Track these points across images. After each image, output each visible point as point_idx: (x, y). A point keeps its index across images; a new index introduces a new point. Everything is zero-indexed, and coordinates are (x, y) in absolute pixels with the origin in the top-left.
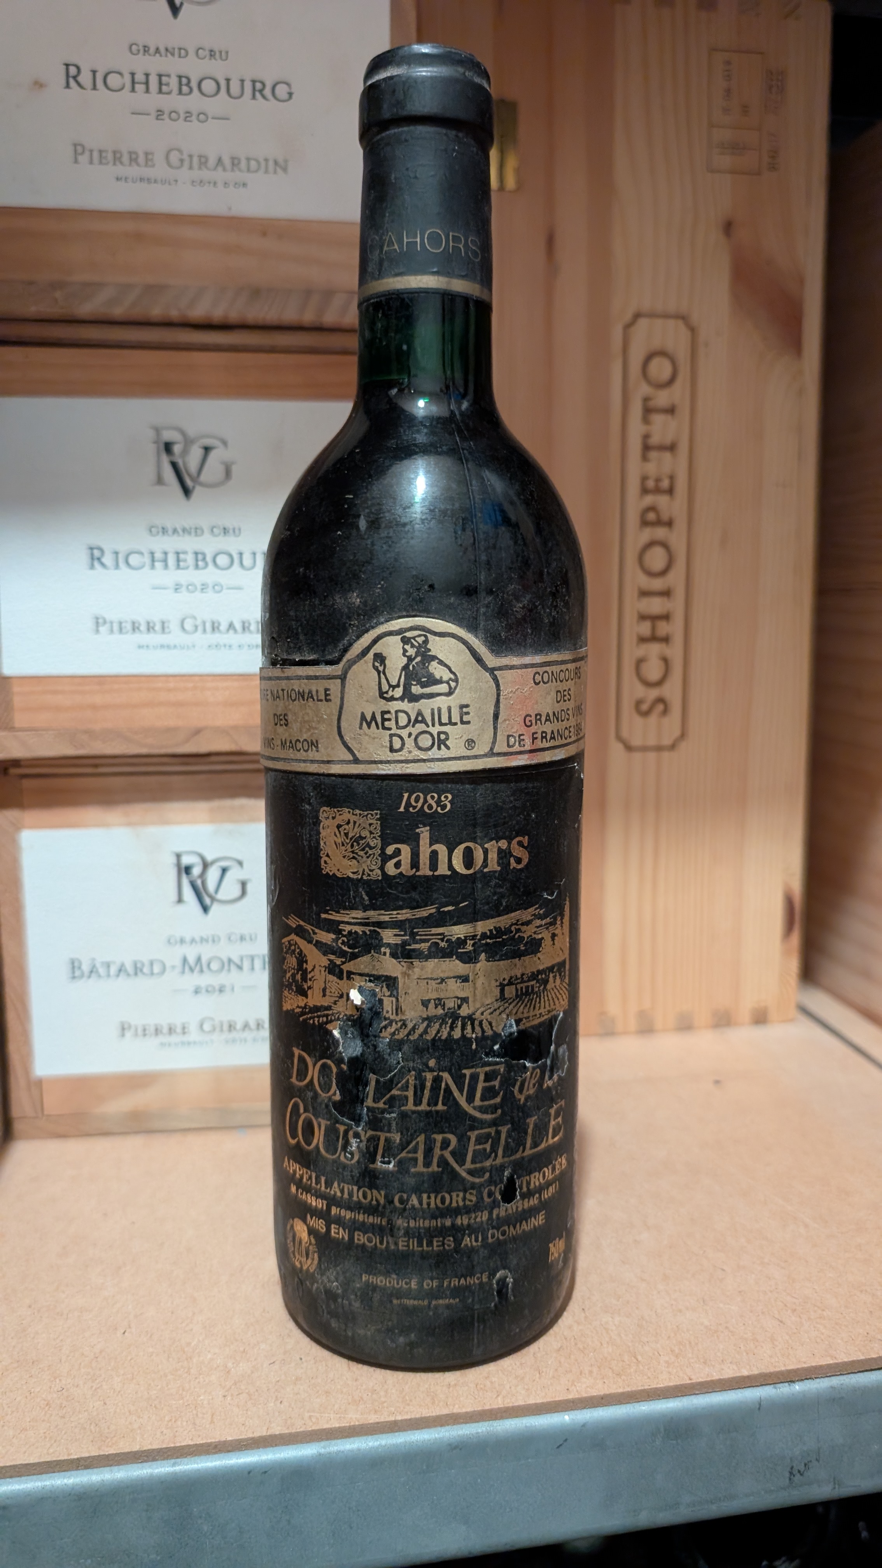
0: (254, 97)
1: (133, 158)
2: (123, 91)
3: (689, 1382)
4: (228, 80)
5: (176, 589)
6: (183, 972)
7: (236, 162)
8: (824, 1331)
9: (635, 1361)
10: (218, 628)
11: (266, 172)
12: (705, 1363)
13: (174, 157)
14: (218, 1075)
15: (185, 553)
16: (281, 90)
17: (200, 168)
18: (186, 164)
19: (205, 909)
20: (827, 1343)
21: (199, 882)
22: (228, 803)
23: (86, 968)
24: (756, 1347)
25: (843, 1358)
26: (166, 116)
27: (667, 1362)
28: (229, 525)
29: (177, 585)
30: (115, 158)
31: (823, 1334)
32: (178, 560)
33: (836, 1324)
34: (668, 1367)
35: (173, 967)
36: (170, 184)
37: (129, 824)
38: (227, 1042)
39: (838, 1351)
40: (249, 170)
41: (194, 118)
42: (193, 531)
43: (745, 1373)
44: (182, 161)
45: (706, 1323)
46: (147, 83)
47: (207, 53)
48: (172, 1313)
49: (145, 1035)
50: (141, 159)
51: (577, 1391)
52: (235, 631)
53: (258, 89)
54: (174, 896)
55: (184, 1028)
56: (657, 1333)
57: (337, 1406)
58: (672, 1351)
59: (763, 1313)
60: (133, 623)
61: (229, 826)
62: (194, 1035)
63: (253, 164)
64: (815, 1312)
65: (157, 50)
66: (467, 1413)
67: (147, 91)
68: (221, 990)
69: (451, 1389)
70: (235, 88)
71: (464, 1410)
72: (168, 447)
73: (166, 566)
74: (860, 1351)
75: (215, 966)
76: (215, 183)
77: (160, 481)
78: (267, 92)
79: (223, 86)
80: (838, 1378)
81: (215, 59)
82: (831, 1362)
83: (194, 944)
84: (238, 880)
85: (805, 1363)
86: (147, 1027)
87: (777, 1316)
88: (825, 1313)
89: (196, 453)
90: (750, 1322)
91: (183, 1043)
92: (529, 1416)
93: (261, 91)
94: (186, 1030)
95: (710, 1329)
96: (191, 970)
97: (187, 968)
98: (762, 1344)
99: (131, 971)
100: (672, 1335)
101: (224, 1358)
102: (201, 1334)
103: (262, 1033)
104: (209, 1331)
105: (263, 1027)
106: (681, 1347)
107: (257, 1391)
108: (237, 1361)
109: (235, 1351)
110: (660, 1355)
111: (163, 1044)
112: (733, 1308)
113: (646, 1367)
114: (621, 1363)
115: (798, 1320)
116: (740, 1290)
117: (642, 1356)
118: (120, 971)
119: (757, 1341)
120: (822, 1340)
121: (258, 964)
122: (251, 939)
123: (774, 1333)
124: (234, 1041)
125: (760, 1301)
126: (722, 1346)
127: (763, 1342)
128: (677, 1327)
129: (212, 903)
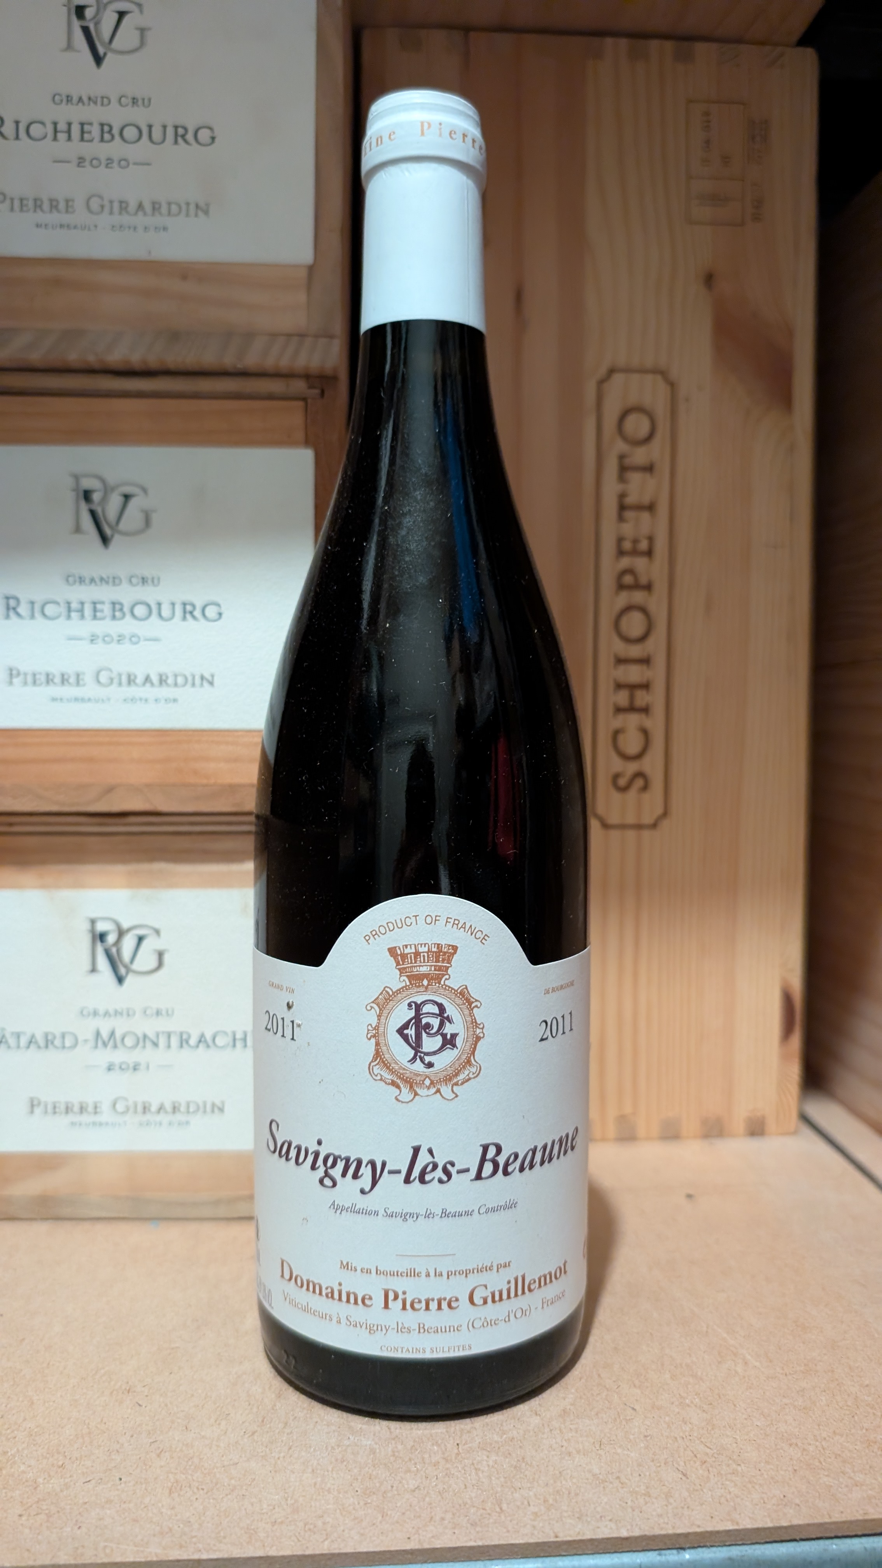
0: (176, 142)
1: (54, 205)
2: (45, 140)
4: (150, 127)
5: (92, 640)
6: (96, 1047)
7: (157, 206)
8: (732, 1490)
9: (498, 1509)
10: (134, 681)
11: (187, 215)
12: (578, 1518)
13: (95, 204)
14: (130, 1161)
15: (103, 603)
16: (204, 135)
17: (120, 213)
18: (107, 209)
19: (120, 980)
20: (732, 1504)
21: (114, 950)
22: (145, 867)
24: (646, 1503)
25: (747, 1523)
26: (87, 164)
27: (535, 1514)
28: (147, 573)
29: (93, 636)
30: (36, 206)
31: (730, 1493)
32: (95, 610)
33: (750, 1482)
34: (534, 1520)
35: (86, 1041)
36: (89, 229)
37: (43, 887)
38: (141, 1124)
40: (169, 214)
41: (115, 165)
42: (111, 580)
43: (624, 1534)
44: (102, 207)
45: (596, 1470)
46: (69, 132)
47: (130, 101)
49: (55, 1113)
50: (62, 206)
51: (419, 1541)
52: (152, 684)
53: (180, 134)
54: (87, 965)
55: (96, 1107)
56: (534, 1479)
58: (545, 1501)
59: (665, 1464)
60: (48, 675)
61: (146, 892)
62: (106, 1115)
63: (174, 208)
64: (728, 1466)
65: (80, 99)
66: (283, 1557)
67: (69, 138)
68: (135, 1068)
69: (276, 1527)
70: (157, 134)
71: (281, 1553)
72: (87, 495)
73: (82, 617)
75: (129, 1042)
76: (135, 228)
77: (78, 529)
78: (190, 137)
79: (145, 132)
80: (738, 1548)
81: (138, 106)
83: (108, 1017)
84: (155, 950)
85: (699, 1526)
86: (57, 1105)
87: (680, 1468)
88: (739, 1468)
89: (115, 501)
90: (648, 1474)
91: (95, 1124)
93: (183, 136)
94: (98, 1110)
95: (599, 1477)
96: (105, 1045)
97: (100, 1043)
98: (654, 1500)
99: (42, 1043)
100: (552, 1481)
101: (37, 1472)
102: (23, 1442)
103: (179, 1117)
104: (34, 1440)
105: (179, 1110)
106: (558, 1497)
107: (58, 1512)
108: (50, 1476)
109: (53, 1465)
110: (529, 1505)
111: (73, 1124)
112: (633, 1455)
113: (509, 1518)
114: (482, 1511)
115: (706, 1473)
116: (646, 1434)
117: (508, 1504)
118: (30, 1042)
119: (649, 1496)
120: (727, 1501)
121: (174, 1041)
122: (168, 1014)
123: (672, 1488)
124: (148, 1124)
125: (667, 1448)
126: (605, 1500)
127: (656, 1498)
128: (560, 1473)
129: (127, 973)
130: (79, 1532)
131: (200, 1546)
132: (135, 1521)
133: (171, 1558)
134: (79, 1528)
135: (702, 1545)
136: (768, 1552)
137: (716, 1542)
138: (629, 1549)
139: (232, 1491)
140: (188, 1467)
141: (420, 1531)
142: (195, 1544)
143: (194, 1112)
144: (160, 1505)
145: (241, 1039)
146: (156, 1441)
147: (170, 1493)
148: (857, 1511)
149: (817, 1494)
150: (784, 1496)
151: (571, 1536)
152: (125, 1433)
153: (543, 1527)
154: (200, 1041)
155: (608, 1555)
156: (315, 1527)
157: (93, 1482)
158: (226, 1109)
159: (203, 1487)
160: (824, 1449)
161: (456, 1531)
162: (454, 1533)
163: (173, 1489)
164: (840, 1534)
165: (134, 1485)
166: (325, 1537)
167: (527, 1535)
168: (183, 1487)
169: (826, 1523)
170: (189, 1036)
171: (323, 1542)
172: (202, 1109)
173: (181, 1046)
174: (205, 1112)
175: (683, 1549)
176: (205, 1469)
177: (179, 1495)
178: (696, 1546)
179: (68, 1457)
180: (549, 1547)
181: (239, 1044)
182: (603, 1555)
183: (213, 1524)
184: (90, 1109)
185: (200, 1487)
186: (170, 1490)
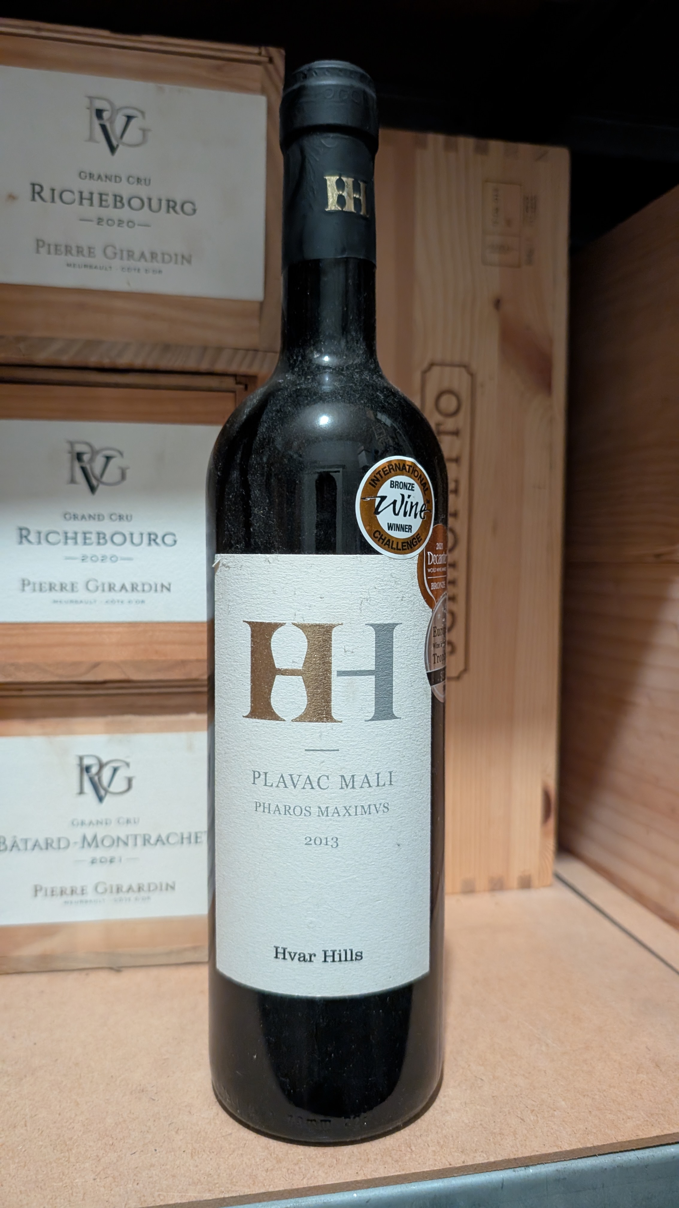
0: (168, 211)
2: (75, 204)
3: (450, 1166)
4: (150, 199)
5: (83, 560)
6: (83, 847)
8: (553, 1127)
9: (409, 1150)
10: (114, 588)
11: (176, 262)
12: (461, 1152)
14: (108, 927)
15: (90, 533)
16: (188, 207)
19: (101, 799)
20: (555, 1136)
21: (96, 778)
22: (118, 718)
23: (9, 843)
24: (502, 1139)
26: (104, 223)
27: (434, 1151)
28: (123, 513)
29: (84, 556)
30: (67, 251)
31: (552, 1129)
32: (85, 538)
33: (564, 1121)
34: (434, 1155)
35: (75, 843)
36: (105, 269)
37: (44, 734)
38: (116, 901)
39: (563, 1142)
42: (97, 517)
43: (492, 1160)
45: (467, 1121)
46: (91, 199)
48: (60, 1114)
51: (364, 1174)
52: (126, 591)
54: (76, 788)
55: (83, 890)
56: (428, 1129)
57: (180, 1187)
58: (438, 1143)
59: (509, 1113)
60: (51, 584)
61: (119, 736)
62: (90, 895)
63: (166, 257)
64: (548, 1112)
65: (100, 177)
66: (279, 1191)
67: (92, 204)
68: (111, 861)
69: (268, 1173)
71: (277, 1189)
72: (79, 456)
73: (76, 543)
74: (579, 1142)
75: (107, 843)
76: (139, 270)
77: (72, 481)
78: (178, 208)
79: (146, 203)
81: (141, 184)
82: (557, 1150)
83: (91, 826)
84: (126, 777)
85: (537, 1151)
86: (54, 889)
87: (519, 1115)
88: (556, 1113)
89: (100, 461)
90: (499, 1120)
91: (81, 901)
92: (327, 1193)
94: (84, 892)
95: (469, 1126)
96: (89, 845)
97: (86, 844)
98: (506, 1137)
99: (43, 845)
100: (440, 1130)
101: (97, 1150)
102: (80, 1131)
103: (143, 894)
104: (87, 1128)
105: (143, 890)
106: (446, 1140)
107: (120, 1175)
108: (106, 1151)
109: (106, 1144)
110: (429, 1146)
111: (66, 902)
112: (487, 1109)
113: (418, 1156)
114: (399, 1152)
115: (535, 1118)
116: (493, 1095)
117: (415, 1146)
118: (35, 845)
119: (503, 1135)
120: (552, 1134)
121: (140, 841)
122: (135, 822)
123: (516, 1128)
124: (121, 900)
125: (508, 1104)
126: (476, 1140)
127: (507, 1136)
128: (444, 1124)
129: (106, 794)
130: (138, 1187)
131: (223, 1189)
132: (174, 1176)
133: (205, 1199)
134: (138, 1184)
135: (540, 1163)
136: (579, 1165)
137: (548, 1160)
138: (495, 1169)
139: (234, 1151)
140: (199, 1139)
141: (364, 1169)
142: (219, 1188)
143: (153, 890)
144: (187, 1164)
145: (187, 838)
146: (173, 1123)
147: (192, 1157)
148: (632, 1134)
149: (606, 1126)
150: (586, 1128)
151: (459, 1164)
152: (149, 1119)
153: (441, 1159)
154: (158, 840)
155: (482, 1174)
156: (294, 1171)
157: (137, 1153)
158: (176, 887)
159: (213, 1150)
160: (605, 1097)
161: (386, 1166)
162: (385, 1167)
163: (194, 1154)
164: (622, 1150)
165: (166, 1153)
166: (302, 1177)
167: (432, 1165)
168: (200, 1151)
169: (614, 1143)
170: (150, 837)
171: (302, 1180)
172: (159, 888)
173: (145, 844)
174: (161, 890)
175: (528, 1166)
176: (211, 1139)
177: (198, 1157)
178: (536, 1164)
179: (115, 1138)
180: (447, 1172)
181: (185, 841)
182: (480, 1174)
183: (227, 1174)
184: (79, 891)
185: (211, 1151)
186: (192, 1154)
